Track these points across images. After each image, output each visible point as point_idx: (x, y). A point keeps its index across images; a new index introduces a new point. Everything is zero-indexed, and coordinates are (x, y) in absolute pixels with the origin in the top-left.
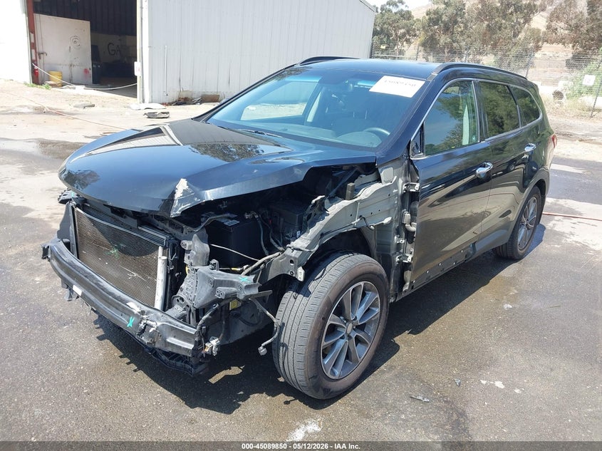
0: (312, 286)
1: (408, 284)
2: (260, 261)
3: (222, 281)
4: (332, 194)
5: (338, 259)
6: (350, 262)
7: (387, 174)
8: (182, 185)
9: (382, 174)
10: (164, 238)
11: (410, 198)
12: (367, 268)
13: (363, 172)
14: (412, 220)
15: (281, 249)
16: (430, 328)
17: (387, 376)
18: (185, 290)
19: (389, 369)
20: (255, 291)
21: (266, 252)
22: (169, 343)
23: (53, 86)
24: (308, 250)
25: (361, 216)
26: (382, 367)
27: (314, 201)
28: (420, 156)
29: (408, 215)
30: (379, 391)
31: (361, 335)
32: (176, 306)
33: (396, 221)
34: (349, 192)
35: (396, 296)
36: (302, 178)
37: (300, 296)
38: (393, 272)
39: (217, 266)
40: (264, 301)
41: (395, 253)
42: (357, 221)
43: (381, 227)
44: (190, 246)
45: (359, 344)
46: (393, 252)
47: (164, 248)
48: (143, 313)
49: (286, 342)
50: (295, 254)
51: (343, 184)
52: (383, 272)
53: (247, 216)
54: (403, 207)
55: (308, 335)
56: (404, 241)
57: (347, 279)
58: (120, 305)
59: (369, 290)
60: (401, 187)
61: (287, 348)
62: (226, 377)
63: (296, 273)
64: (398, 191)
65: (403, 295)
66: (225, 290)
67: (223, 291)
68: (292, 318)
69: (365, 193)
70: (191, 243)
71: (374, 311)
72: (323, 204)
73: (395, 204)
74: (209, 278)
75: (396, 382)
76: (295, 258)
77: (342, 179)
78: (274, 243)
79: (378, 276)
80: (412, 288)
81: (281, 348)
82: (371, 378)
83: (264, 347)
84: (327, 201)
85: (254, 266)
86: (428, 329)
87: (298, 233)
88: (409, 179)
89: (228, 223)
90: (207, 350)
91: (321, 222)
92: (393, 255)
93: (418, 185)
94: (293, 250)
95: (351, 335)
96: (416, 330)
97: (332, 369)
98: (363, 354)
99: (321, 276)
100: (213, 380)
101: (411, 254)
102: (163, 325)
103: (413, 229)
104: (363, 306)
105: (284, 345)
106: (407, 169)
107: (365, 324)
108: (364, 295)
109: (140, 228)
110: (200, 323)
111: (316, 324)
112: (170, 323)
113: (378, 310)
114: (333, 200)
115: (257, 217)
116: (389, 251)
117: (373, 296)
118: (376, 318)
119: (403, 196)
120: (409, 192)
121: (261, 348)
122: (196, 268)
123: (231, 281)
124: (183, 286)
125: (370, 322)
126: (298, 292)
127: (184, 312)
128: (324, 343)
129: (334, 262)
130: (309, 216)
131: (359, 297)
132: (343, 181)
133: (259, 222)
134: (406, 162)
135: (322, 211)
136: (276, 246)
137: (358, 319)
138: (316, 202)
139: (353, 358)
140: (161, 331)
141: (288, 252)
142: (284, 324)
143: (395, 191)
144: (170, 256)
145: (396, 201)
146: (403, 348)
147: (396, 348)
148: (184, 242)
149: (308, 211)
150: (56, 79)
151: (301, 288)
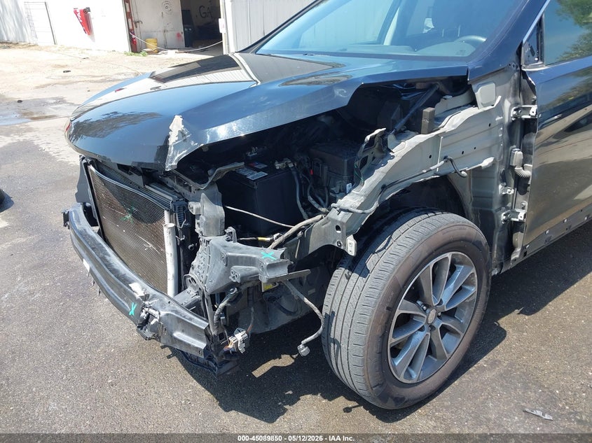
0: (372, 261)
1: (519, 250)
2: (294, 228)
3: (238, 257)
4: (399, 126)
5: (411, 222)
6: (429, 226)
7: (486, 93)
8: (177, 125)
9: (478, 94)
10: (171, 199)
11: (522, 129)
12: (456, 233)
13: (448, 92)
14: (526, 160)
15: (323, 210)
16: (551, 306)
17: (488, 375)
18: (196, 269)
19: (491, 365)
20: (283, 272)
21: (304, 214)
22: (175, 339)
23: (149, 53)
24: (360, 211)
25: (445, 158)
26: (481, 362)
27: (368, 138)
28: (537, 66)
29: (518, 154)
30: (476, 398)
31: (449, 323)
32: (189, 289)
33: (501, 163)
34: (425, 122)
35: (501, 266)
36: (346, 103)
37: (355, 276)
38: (497, 236)
39: (235, 235)
40: (301, 283)
41: (500, 209)
42: (439, 164)
43: (478, 173)
44: (198, 210)
45: (447, 334)
46: (496, 207)
47: (171, 213)
48: (146, 297)
49: (338, 338)
50: (342, 217)
51: (417, 110)
52: (482, 238)
53: (278, 166)
54: (511, 143)
55: (367, 331)
56: (512, 191)
57: (424, 251)
58: (122, 287)
59: (461, 263)
60: (509, 112)
61: (339, 347)
62: (274, 369)
63: (345, 245)
64: (504, 119)
65: (512, 265)
66: (240, 270)
67: (239, 271)
68: (343, 306)
69: (452, 123)
70: (198, 205)
71: (468, 291)
72: (385, 143)
73: (498, 138)
74: (221, 254)
75: (502, 386)
76: (342, 223)
77: (414, 104)
78: (313, 202)
79: (474, 244)
80: (525, 254)
81: (332, 344)
82: (465, 377)
83: (306, 345)
84: (391, 138)
85: (286, 234)
86: (548, 307)
87: (349, 186)
88: (520, 100)
89: (252, 176)
90: (230, 346)
91: (381, 169)
92: (496, 211)
93: (534, 108)
94: (339, 212)
95: (435, 324)
96: (531, 308)
97: (407, 370)
98: (453, 347)
99: (384, 248)
100: (258, 373)
101: (523, 208)
102: (167, 315)
103: (527, 173)
104: (452, 286)
105: (335, 341)
106: (517, 86)
107: (455, 309)
108: (453, 269)
109: (147, 187)
110: (217, 312)
111: (378, 316)
112: (177, 312)
113: (474, 290)
114: (401, 135)
115: (291, 165)
116: (491, 205)
117: (467, 271)
118: (471, 299)
119: (511, 126)
120: (521, 119)
121: (301, 346)
122: (207, 239)
123: (250, 258)
124: (195, 263)
125: (462, 306)
126: (352, 269)
127: (197, 297)
128: (392, 341)
129: (405, 226)
130: (364, 161)
131: (446, 273)
132: (417, 106)
133: (294, 173)
134: (516, 75)
135: (385, 152)
136: (316, 206)
137: (445, 302)
138: (372, 139)
139: (438, 352)
140: (166, 323)
141: (333, 214)
142: (333, 313)
143: (498, 118)
144: (178, 224)
145: (501, 134)
146: (512, 335)
147: (501, 335)
148: (191, 204)
149: (360, 154)
150: (152, 46)
151: (356, 264)
